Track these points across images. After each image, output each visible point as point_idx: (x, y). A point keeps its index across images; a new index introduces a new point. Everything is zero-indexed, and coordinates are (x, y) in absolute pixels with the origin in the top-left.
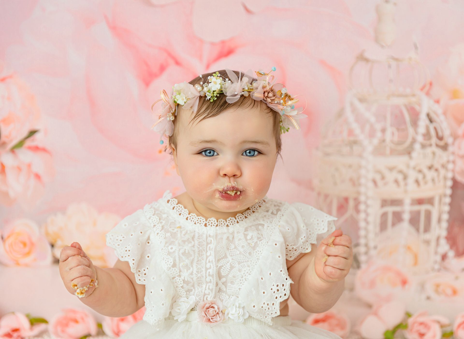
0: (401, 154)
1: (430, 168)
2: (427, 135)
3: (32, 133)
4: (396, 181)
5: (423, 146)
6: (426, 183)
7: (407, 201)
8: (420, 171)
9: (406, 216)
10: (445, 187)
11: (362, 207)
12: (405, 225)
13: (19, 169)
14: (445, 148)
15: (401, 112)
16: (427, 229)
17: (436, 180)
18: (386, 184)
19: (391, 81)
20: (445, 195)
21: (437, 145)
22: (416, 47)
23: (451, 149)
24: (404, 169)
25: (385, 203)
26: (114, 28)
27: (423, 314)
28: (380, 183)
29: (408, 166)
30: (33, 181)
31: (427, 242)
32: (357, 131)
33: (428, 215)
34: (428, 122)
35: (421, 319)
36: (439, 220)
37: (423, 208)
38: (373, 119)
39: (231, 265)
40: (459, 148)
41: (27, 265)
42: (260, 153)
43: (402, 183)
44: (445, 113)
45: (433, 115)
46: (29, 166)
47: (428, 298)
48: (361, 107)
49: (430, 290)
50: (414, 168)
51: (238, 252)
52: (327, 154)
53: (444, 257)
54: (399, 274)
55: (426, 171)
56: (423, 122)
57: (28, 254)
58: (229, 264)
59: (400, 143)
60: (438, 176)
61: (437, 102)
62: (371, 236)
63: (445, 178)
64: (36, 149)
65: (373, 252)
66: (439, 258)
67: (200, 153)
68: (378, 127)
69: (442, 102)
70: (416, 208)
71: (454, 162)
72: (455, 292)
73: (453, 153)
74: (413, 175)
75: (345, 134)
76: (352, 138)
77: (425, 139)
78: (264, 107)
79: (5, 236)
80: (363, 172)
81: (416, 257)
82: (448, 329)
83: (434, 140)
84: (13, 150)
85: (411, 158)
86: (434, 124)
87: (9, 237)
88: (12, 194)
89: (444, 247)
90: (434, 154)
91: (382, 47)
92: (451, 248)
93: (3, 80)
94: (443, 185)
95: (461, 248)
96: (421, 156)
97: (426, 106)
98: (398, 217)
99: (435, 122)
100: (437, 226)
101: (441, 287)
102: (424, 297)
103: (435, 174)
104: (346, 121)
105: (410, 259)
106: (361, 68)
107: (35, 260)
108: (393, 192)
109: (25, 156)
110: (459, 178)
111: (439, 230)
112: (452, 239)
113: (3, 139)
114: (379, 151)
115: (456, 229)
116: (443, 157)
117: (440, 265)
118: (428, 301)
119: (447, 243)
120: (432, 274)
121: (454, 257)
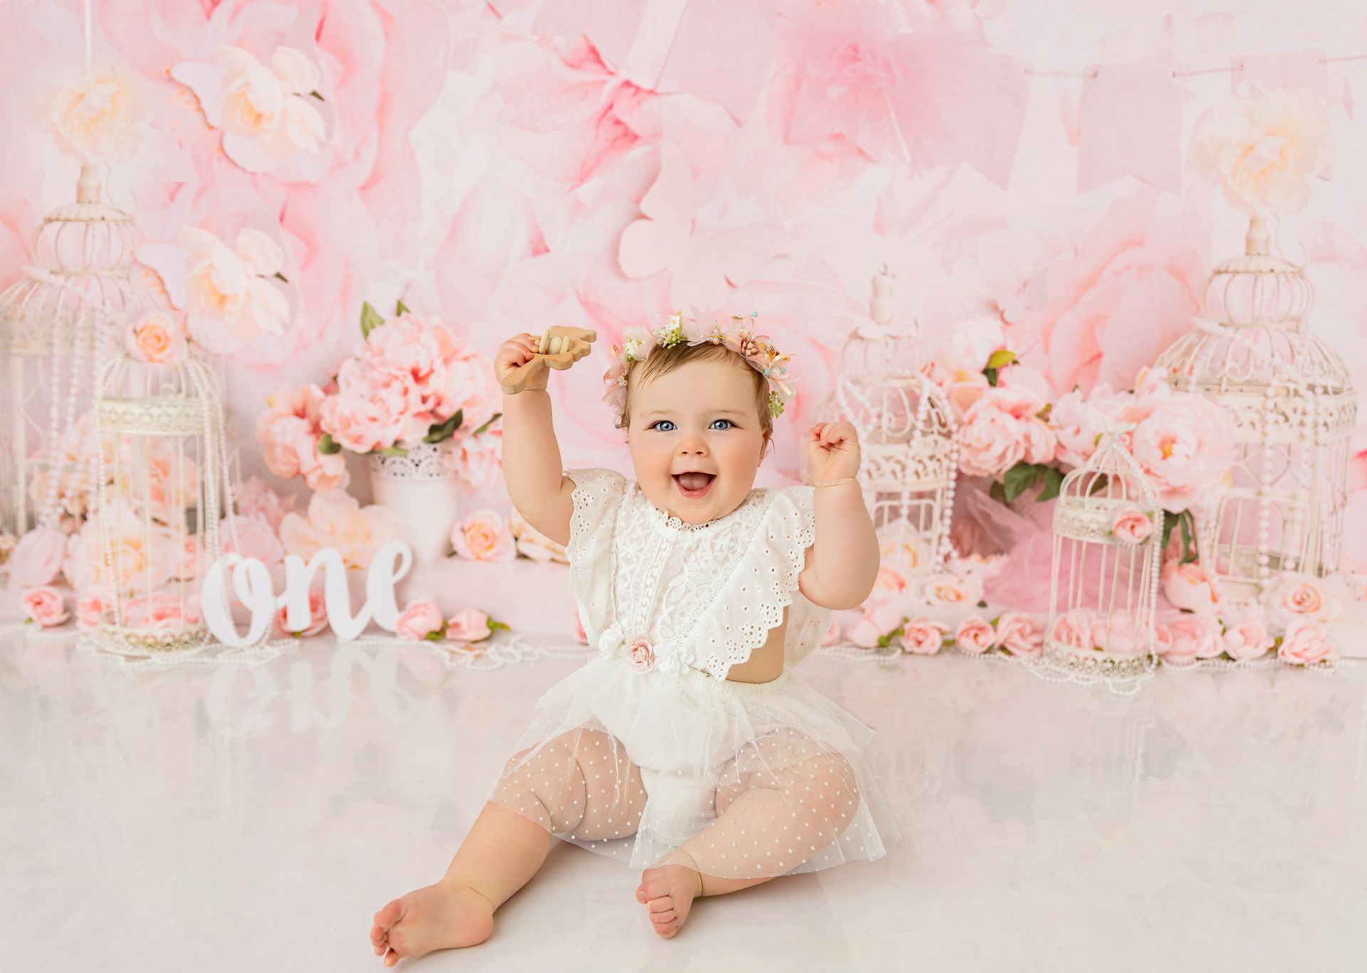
0: (899, 442)
1: (931, 458)
2: (928, 421)
3: (497, 416)
4: (894, 473)
5: (924, 434)
6: (926, 475)
7: (906, 495)
8: (920, 461)
9: (905, 512)
10: (948, 479)
12: (903, 521)
13: (482, 455)
14: (948, 435)
15: (899, 396)
16: (928, 527)
17: (938, 471)
18: (881, 475)
19: (888, 361)
20: (948, 489)
21: (940, 433)
22: (917, 325)
23: (955, 437)
24: (902, 458)
25: (880, 496)
27: (921, 620)
28: (875, 474)
29: (907, 456)
30: (496, 470)
31: (928, 541)
33: (929, 510)
34: (929, 407)
35: (919, 626)
36: (942, 517)
37: (924, 502)
38: (867, 404)
39: (687, 587)
40: (965, 436)
41: (488, 560)
42: (733, 425)
43: (900, 474)
44: (948, 397)
45: (935, 400)
46: (493, 452)
47: (929, 603)
48: (855, 390)
49: (931, 595)
50: (913, 458)
51: (699, 568)
53: (947, 558)
54: (895, 575)
55: (926, 461)
56: (924, 407)
57: (490, 547)
58: (684, 585)
59: (897, 430)
60: (941, 467)
61: (940, 384)
63: (949, 470)
66: (941, 559)
67: (654, 426)
68: (874, 412)
69: (945, 385)
70: (916, 502)
71: (958, 452)
72: (959, 597)
73: (957, 442)
77: (926, 426)
78: (741, 364)
79: (466, 528)
81: (915, 557)
82: (950, 637)
83: (936, 427)
85: (910, 447)
86: (937, 410)
87: (468, 530)
88: (474, 483)
89: (947, 546)
90: (936, 442)
91: (879, 324)
92: (955, 547)
93: (466, 359)
94: (946, 477)
95: (966, 548)
96: (922, 444)
97: (927, 389)
98: (895, 512)
99: (938, 407)
100: (939, 523)
101: (944, 591)
102: (923, 601)
103: (937, 465)
104: (838, 405)
105: (908, 559)
106: (855, 347)
107: (497, 554)
108: (889, 484)
109: (488, 441)
110: (964, 470)
111: (942, 527)
112: (956, 538)
113: (465, 422)
114: (875, 439)
115: (961, 527)
116: (947, 445)
117: (942, 566)
118: (928, 606)
119: (951, 542)
120: (934, 576)
121: (958, 557)
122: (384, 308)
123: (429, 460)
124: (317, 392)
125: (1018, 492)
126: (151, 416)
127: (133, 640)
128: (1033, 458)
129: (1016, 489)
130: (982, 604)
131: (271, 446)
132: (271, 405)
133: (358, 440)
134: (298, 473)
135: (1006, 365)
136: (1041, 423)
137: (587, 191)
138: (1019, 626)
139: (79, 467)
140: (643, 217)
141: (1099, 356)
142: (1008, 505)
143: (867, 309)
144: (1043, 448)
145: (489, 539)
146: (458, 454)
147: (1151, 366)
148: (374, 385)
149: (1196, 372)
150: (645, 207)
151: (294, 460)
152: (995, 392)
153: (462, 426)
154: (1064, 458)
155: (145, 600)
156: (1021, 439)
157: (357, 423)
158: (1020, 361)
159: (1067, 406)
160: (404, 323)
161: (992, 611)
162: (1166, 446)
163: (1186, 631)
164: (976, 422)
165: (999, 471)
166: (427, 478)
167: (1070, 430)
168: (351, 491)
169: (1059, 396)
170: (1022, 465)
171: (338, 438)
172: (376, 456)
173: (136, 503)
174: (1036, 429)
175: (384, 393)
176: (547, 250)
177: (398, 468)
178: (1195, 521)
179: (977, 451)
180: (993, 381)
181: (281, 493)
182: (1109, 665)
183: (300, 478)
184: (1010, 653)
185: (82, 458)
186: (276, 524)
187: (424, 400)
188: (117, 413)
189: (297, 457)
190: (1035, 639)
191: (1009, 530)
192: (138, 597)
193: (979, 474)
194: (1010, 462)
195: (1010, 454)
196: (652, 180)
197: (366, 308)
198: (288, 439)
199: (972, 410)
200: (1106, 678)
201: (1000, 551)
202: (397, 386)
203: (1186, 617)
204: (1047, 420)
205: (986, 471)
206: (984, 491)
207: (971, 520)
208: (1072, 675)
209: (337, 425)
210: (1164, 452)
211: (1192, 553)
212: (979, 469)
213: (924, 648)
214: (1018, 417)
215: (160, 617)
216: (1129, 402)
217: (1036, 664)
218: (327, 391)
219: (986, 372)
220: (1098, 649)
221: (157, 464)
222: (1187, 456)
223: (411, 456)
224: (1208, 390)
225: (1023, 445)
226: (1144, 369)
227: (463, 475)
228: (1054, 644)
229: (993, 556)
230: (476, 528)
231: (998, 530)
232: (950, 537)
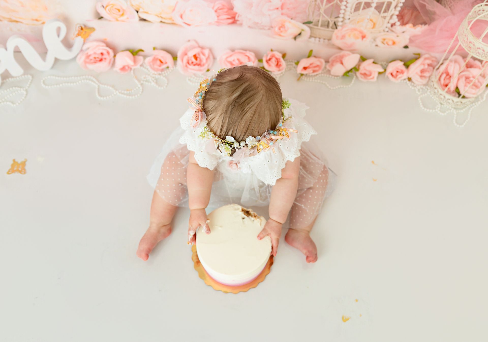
9: (374, 5)
12: (372, 9)
16: (386, 11)
33: (389, 4)
36: (396, 7)
37: (387, 1)
41: (123, 21)
47: (377, 46)
49: (379, 42)
53: (393, 25)
54: (361, 32)
57: (123, 15)
62: (348, 13)
65: (347, 21)
66: (389, 25)
72: (394, 43)
79: (105, 6)
81: (374, 24)
87: (107, 7)
89: (395, 20)
92: (399, 21)
95: (405, 21)
98: (368, 5)
100: (394, 9)
101: (386, 41)
102: (374, 45)
105: (370, 25)
107: (128, 18)
111: (395, 11)
115: (406, 11)
117: (389, 29)
118: (377, 47)
119: (397, 18)
120: (383, 33)
121: (399, 25)
130: (406, 47)
138: (422, 67)
145: (121, 12)
191: (434, 13)
201: (425, 23)
207: (414, 8)
213: (368, 80)
229: (420, 26)
230: (111, 6)
231: (427, 13)
232: (397, 16)
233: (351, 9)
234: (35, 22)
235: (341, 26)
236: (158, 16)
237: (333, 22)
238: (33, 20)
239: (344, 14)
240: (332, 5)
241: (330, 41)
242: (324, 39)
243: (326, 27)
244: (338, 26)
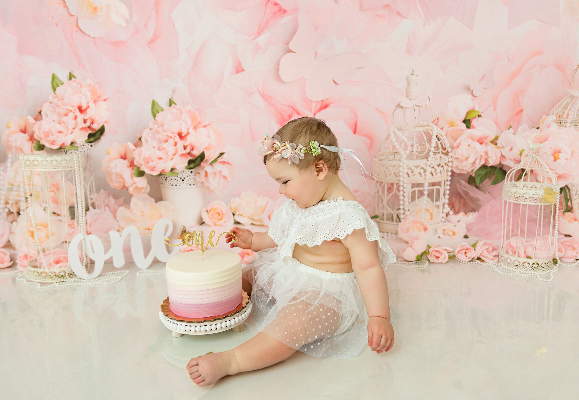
0: (422, 158)
1: (439, 165)
2: (437, 147)
3: (222, 154)
4: (420, 173)
5: (435, 153)
6: (436, 174)
7: (426, 184)
8: (433, 167)
9: (426, 193)
11: (401, 188)
12: (425, 197)
13: (215, 174)
14: (447, 154)
15: (422, 135)
16: (438, 200)
17: (442, 172)
18: (414, 175)
19: (416, 118)
20: (447, 181)
21: (442, 153)
22: (429, 99)
23: (450, 154)
24: (425, 167)
25: (413, 186)
26: (263, 96)
27: (436, 246)
28: (411, 175)
29: (426, 165)
30: (222, 180)
31: (438, 207)
32: (398, 147)
33: (438, 191)
34: (437, 140)
35: (437, 249)
36: (444, 194)
37: (435, 188)
38: (406, 140)
40: (455, 154)
41: (220, 225)
43: (423, 174)
44: (446, 135)
45: (439, 136)
46: (220, 172)
47: (439, 237)
48: (399, 133)
49: (440, 233)
50: (430, 166)
52: (382, 160)
53: (447, 214)
54: (422, 224)
55: (436, 167)
56: (434, 140)
57: (221, 219)
59: (421, 152)
61: (442, 129)
62: (406, 204)
63: (447, 171)
64: (224, 162)
65: (407, 213)
66: (444, 215)
68: (409, 144)
69: (445, 129)
70: (432, 188)
71: (452, 162)
72: (454, 234)
73: (452, 157)
74: (429, 170)
75: (391, 148)
76: (395, 151)
77: (435, 150)
79: (208, 210)
80: (401, 169)
81: (431, 215)
82: (452, 254)
83: (441, 150)
84: (211, 164)
85: (428, 160)
86: (441, 141)
87: (210, 211)
88: (211, 188)
89: (447, 209)
90: (441, 157)
91: (410, 99)
92: (451, 210)
93: (205, 126)
94: (446, 175)
95: (457, 210)
96: (434, 159)
97: (436, 131)
98: (421, 193)
99: (441, 140)
100: (443, 197)
101: (446, 231)
102: (437, 237)
103: (442, 169)
104: (391, 141)
105: (428, 216)
106: (399, 112)
107: (225, 222)
108: (418, 179)
109: (218, 166)
110: (455, 171)
111: (444, 200)
112: (451, 205)
113: (206, 158)
114: (410, 157)
115: (454, 199)
116: (446, 159)
117: (445, 219)
118: (439, 239)
119: (449, 207)
120: (441, 224)
121: (453, 214)
122: (163, 103)
123: (189, 177)
124: (131, 146)
125: (482, 181)
126: (47, 161)
127: (44, 275)
128: (489, 163)
129: (481, 179)
130: (466, 237)
131: (110, 174)
132: (108, 153)
133: (153, 169)
134: (124, 186)
135: (475, 118)
136: (493, 146)
137: (262, 39)
138: (487, 247)
139: (15, 188)
140: (291, 51)
141: (522, 111)
142: (477, 187)
143: (405, 93)
144: (494, 158)
145: (221, 216)
146: (203, 174)
147: (547, 115)
148: (160, 141)
149: (570, 116)
150: (291, 46)
151: (122, 181)
152: (470, 131)
153: (204, 160)
154: (504, 163)
155: (49, 254)
156: (483, 154)
157: (152, 161)
158: (482, 115)
159: (506, 137)
160: (173, 109)
161: (472, 239)
162: (556, 155)
163: (569, 246)
164: (460, 147)
165: (472, 170)
166: (188, 186)
167: (508, 148)
168: (151, 195)
169: (502, 132)
170: (484, 167)
171: (143, 168)
172: (163, 177)
173: (44, 205)
174: (491, 148)
175: (164, 145)
176: (243, 70)
177: (174, 182)
178: (571, 191)
179: (462, 161)
180: (469, 126)
181: (116, 197)
182: (536, 266)
183: (125, 188)
184: (483, 261)
185: (16, 184)
186: (114, 213)
187: (185, 148)
188: (30, 161)
189: (123, 179)
190: (495, 253)
191: (478, 200)
192: (47, 252)
193: (462, 172)
194: (478, 166)
195: (478, 162)
196: (294, 32)
197: (154, 103)
198: (118, 170)
199: (458, 141)
200: (535, 272)
201: (474, 210)
202: (171, 141)
203: (568, 239)
204: (496, 144)
205: (466, 170)
206: (465, 182)
207: (459, 195)
208: (518, 271)
209: (142, 162)
210: (555, 158)
211: (570, 207)
212: (463, 170)
213: (440, 260)
214: (481, 143)
215: (57, 262)
216: (537, 133)
217: (497, 266)
218: (136, 145)
219: (464, 121)
220: (528, 257)
221: (54, 185)
222: (566, 159)
223: (180, 176)
224: (576, 125)
225: (484, 157)
226: (544, 116)
227: (206, 184)
228: (506, 256)
229: (470, 213)
230: (214, 210)
231: (472, 199)
232: (448, 204)
233: (408, 199)
234: (147, 231)
235: (404, 219)
236: (250, 218)
237: (396, 215)
238: (146, 229)
239: (403, 205)
240: (392, 196)
241: (397, 235)
242: (392, 234)
243: (391, 220)
244: (401, 219)
